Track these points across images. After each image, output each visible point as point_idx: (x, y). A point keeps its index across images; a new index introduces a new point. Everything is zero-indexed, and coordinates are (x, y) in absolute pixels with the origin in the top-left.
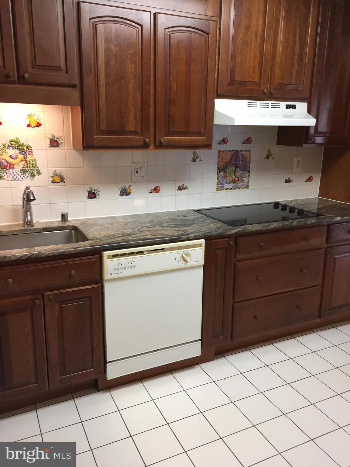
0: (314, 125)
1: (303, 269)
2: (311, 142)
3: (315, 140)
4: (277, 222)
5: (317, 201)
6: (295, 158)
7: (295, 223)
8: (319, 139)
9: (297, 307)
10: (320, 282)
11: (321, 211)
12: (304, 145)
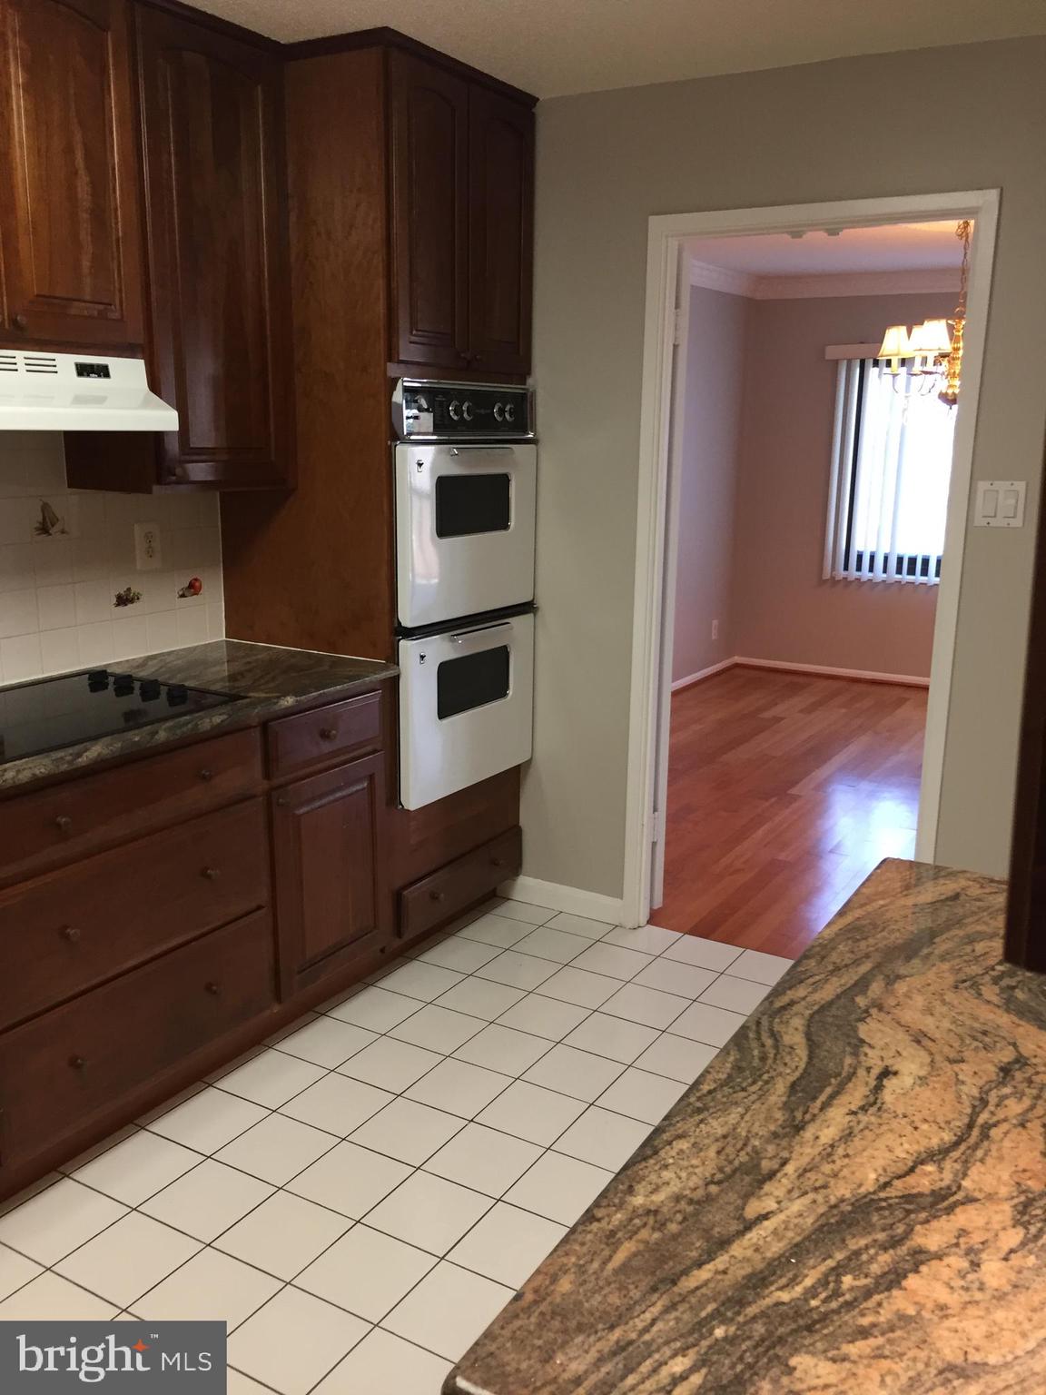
0: (176, 428)
1: (208, 869)
2: (174, 478)
3: (185, 470)
4: (105, 739)
5: (225, 653)
6: (137, 527)
7: (162, 736)
8: (200, 471)
9: (208, 987)
10: (263, 895)
11: (237, 684)
12: (156, 488)
